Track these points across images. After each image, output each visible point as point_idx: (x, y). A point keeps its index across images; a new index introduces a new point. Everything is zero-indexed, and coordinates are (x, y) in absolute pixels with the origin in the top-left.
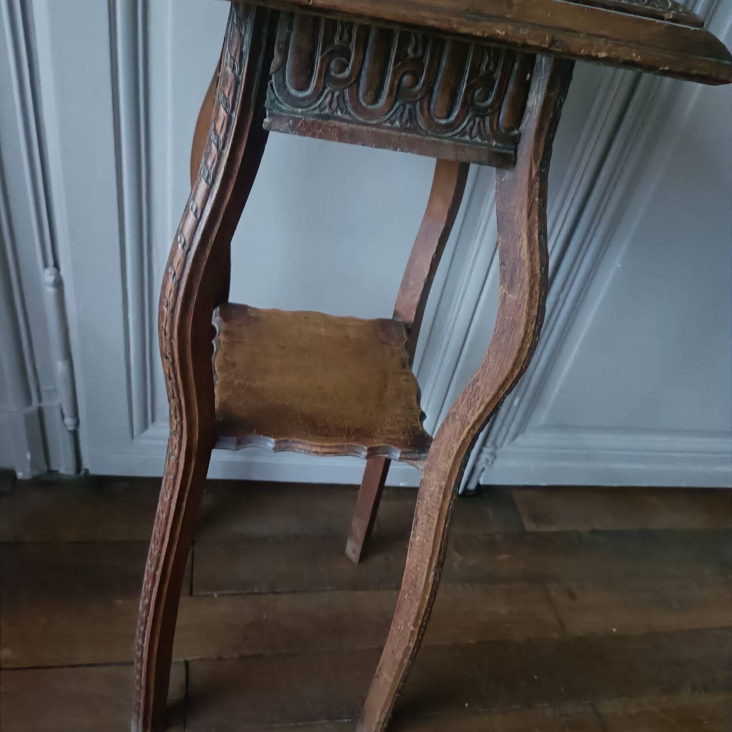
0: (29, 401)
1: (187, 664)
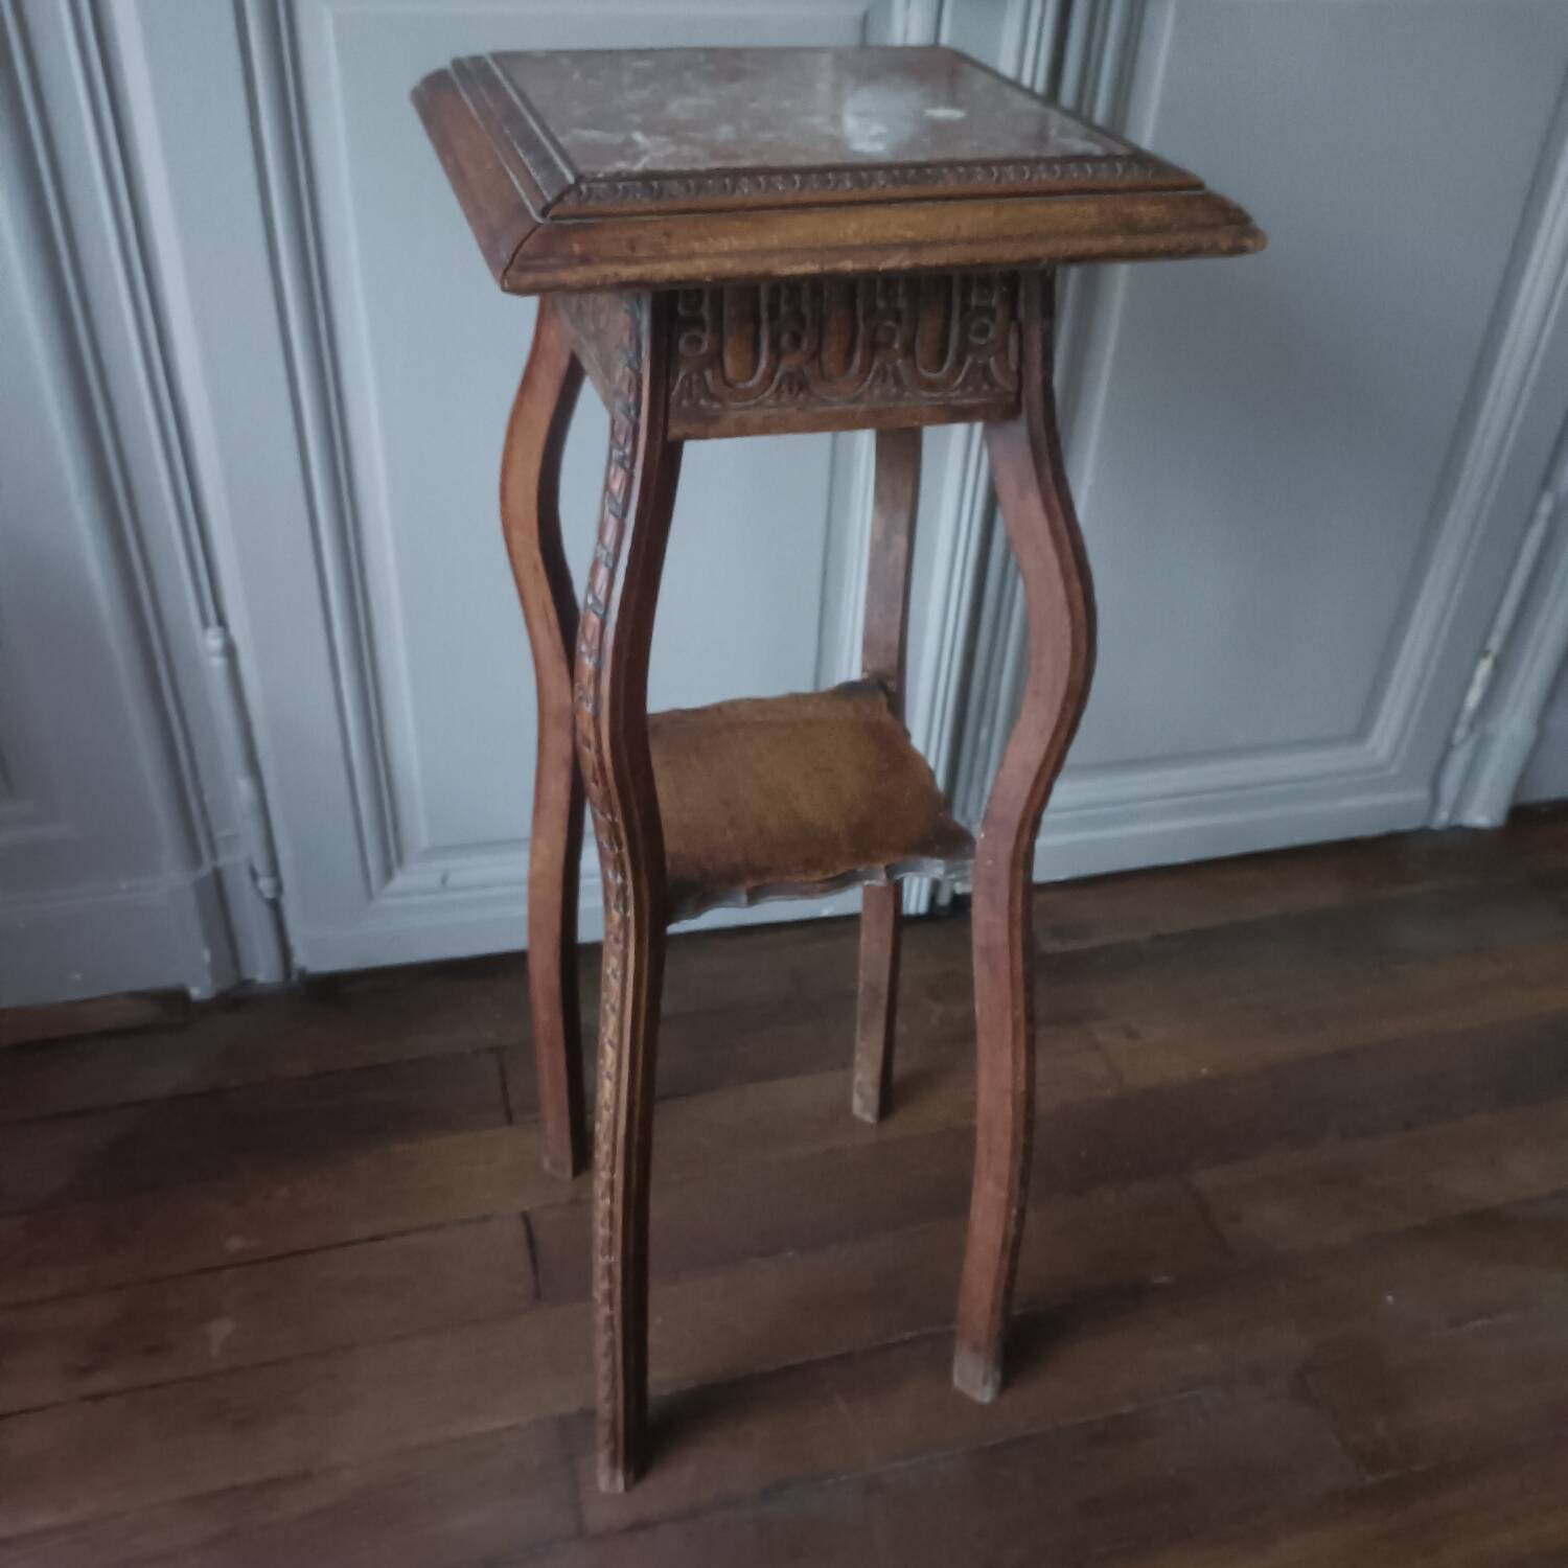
0: (197, 859)
1: (525, 1217)
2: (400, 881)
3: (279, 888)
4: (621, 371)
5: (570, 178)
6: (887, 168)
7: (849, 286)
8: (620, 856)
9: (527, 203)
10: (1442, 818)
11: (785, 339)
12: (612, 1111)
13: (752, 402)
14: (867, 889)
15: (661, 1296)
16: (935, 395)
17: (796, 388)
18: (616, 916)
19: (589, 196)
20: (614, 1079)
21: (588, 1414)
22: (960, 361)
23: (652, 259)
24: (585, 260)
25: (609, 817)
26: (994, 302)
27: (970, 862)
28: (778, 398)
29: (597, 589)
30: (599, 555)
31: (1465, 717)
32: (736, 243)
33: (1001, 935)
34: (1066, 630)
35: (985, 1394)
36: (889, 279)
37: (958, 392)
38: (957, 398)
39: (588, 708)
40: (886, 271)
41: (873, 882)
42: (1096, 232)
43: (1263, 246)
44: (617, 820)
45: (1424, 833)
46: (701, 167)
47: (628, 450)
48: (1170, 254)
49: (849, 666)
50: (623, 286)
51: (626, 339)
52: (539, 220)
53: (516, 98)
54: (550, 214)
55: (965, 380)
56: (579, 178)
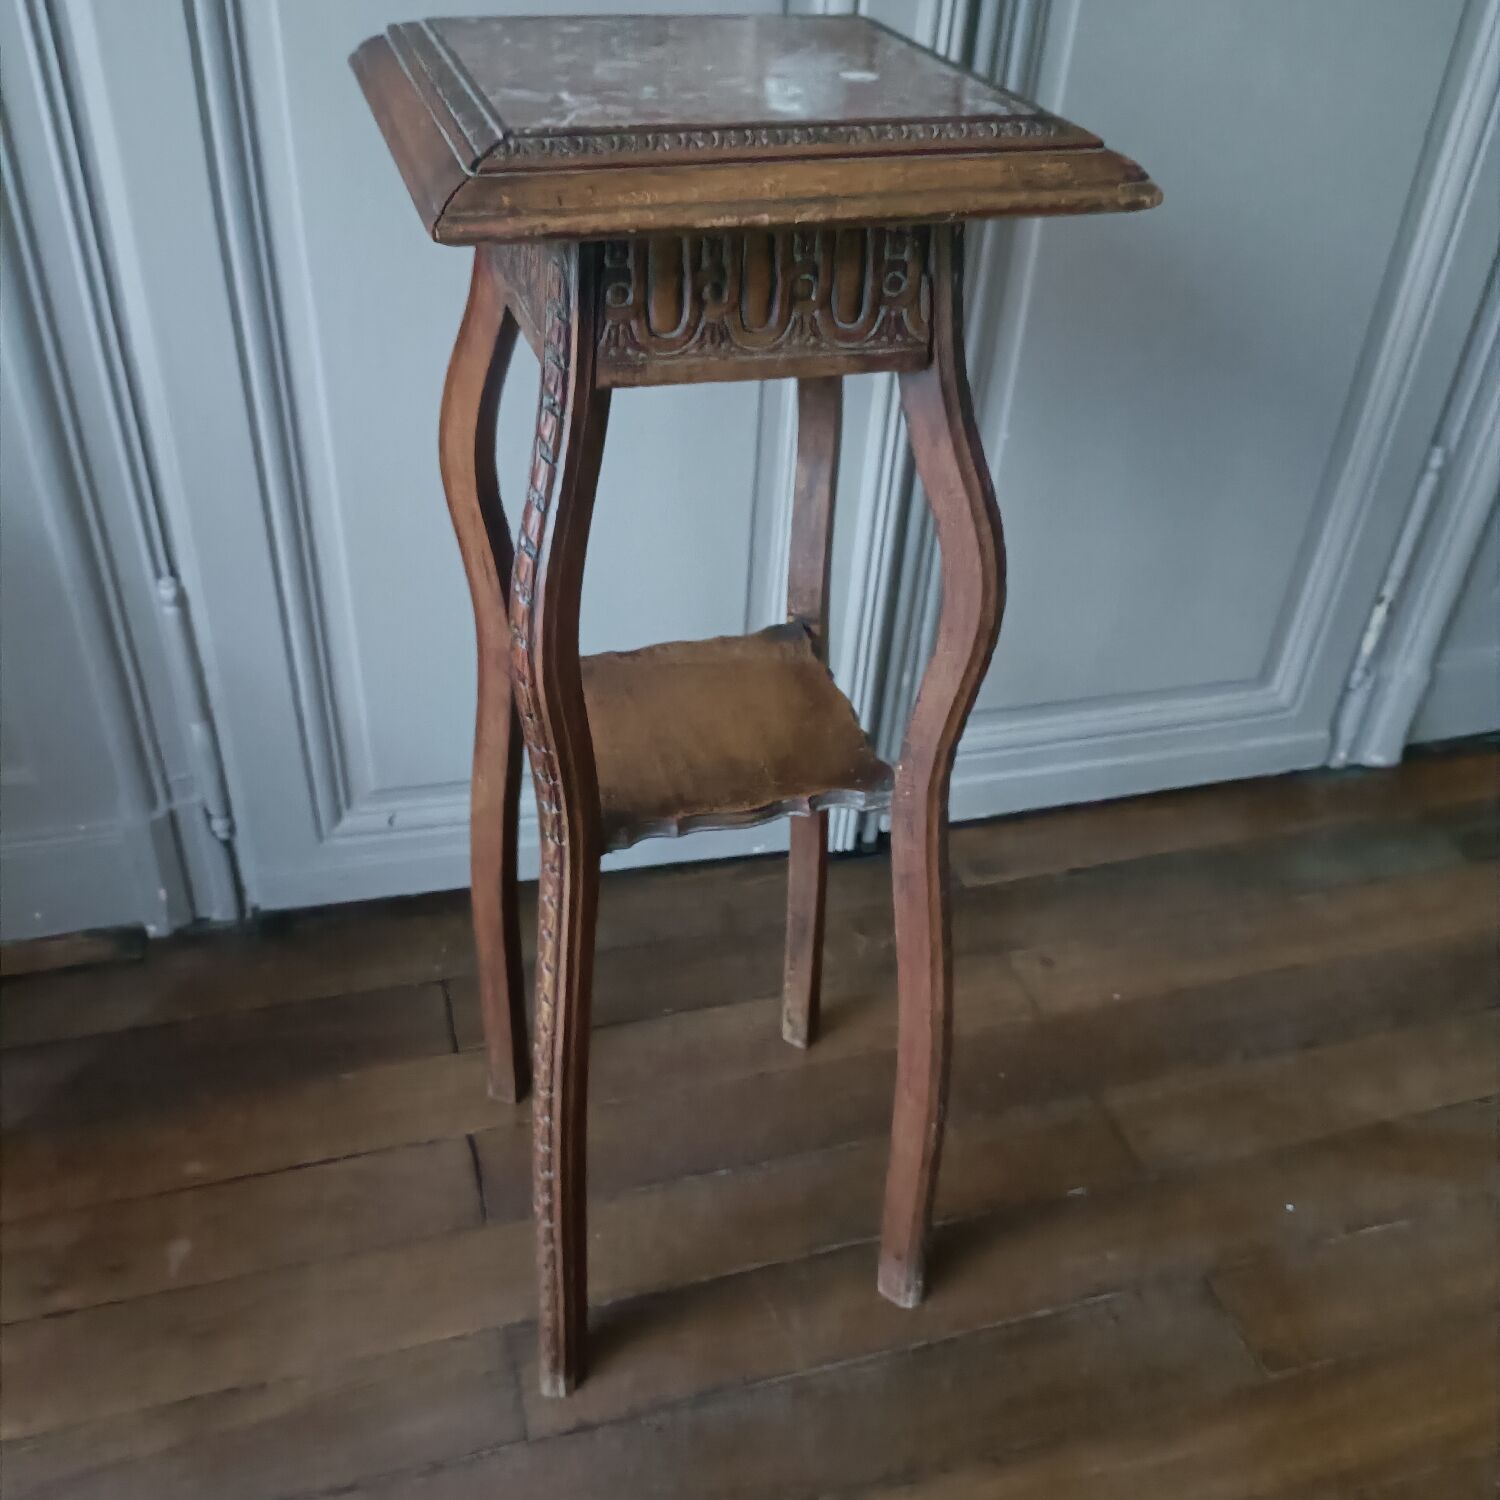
0: (152, 802)
1: (471, 1140)
2: (348, 821)
3: (232, 829)
4: (551, 321)
5: (499, 135)
6: (802, 126)
7: (768, 237)
8: (555, 787)
9: (458, 158)
10: (1341, 758)
11: (707, 292)
12: (549, 1032)
13: (676, 352)
14: (794, 819)
15: (598, 1212)
16: (851, 345)
17: (718, 338)
18: (552, 845)
19: (517, 150)
20: (551, 1002)
21: (531, 1325)
22: (874, 313)
23: (580, 212)
24: (514, 212)
25: (544, 750)
26: (906, 256)
27: (890, 794)
28: (701, 347)
29: (530, 531)
30: (531, 498)
31: (1362, 662)
32: (658, 197)
33: (920, 862)
34: (978, 569)
35: (908, 1301)
36: (806, 230)
37: (872, 343)
38: (872, 348)
39: (523, 646)
40: (802, 224)
41: (798, 813)
42: (1003, 188)
43: (1159, 203)
44: (551, 752)
45: (1324, 770)
46: (625, 124)
47: (558, 398)
48: (1072, 209)
49: (776, 612)
50: (550, 237)
51: (555, 289)
52: (470, 174)
53: (449, 61)
54: (479, 168)
55: (879, 329)
56: (507, 134)
